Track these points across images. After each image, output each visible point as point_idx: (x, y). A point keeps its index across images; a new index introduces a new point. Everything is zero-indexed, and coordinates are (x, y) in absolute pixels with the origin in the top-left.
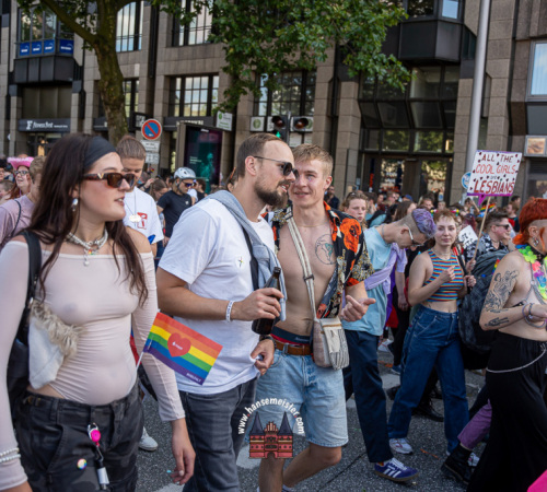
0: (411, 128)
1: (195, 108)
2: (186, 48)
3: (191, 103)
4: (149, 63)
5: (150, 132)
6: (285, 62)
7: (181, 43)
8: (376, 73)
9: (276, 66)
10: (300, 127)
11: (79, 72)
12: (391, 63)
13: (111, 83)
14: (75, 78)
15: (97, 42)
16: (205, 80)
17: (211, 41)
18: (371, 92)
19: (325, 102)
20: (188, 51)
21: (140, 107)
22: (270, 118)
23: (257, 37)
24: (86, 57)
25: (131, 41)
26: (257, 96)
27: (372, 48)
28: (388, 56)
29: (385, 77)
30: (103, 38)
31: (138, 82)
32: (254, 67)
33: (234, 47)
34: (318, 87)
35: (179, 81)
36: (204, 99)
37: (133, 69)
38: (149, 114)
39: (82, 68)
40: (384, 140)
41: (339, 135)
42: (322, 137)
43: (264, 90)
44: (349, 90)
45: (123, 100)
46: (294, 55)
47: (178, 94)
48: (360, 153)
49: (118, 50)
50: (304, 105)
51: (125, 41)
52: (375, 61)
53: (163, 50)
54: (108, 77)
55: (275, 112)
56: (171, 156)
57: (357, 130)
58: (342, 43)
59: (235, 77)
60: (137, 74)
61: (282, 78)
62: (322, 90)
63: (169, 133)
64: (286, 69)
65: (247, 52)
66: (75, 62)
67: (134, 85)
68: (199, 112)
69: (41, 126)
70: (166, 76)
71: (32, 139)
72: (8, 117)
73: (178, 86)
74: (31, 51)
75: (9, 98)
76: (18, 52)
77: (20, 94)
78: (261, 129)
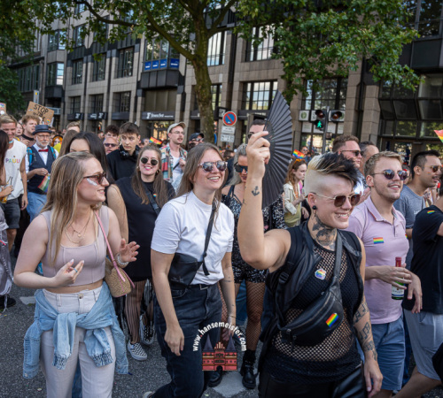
0: (419, 120)
1: (260, 104)
2: (255, 63)
3: (258, 101)
4: (229, 73)
5: (228, 121)
6: (326, 71)
7: (252, 59)
8: (394, 78)
9: (319, 74)
10: (335, 118)
11: (182, 80)
12: (406, 71)
13: (203, 87)
14: (179, 84)
15: (195, 59)
16: (268, 84)
17: (273, 58)
18: (388, 93)
19: (353, 101)
20: (257, 64)
21: (222, 104)
22: (313, 112)
23: (306, 54)
24: (187, 70)
25: (218, 58)
26: (305, 95)
27: (391, 60)
28: (403, 66)
29: (401, 82)
30: (199, 56)
31: (221, 87)
32: (304, 75)
33: (289, 62)
34: (349, 89)
35: (249, 85)
36: (267, 98)
37: (218, 78)
38: (228, 108)
39: (184, 77)
40: (397, 129)
41: (363, 124)
42: (351, 125)
43: (309, 91)
44: (372, 92)
45: (211, 98)
46: (333, 66)
47: (248, 94)
48: (379, 137)
49: (208, 64)
50: (338, 102)
51: (213, 59)
52: (394, 69)
53: (239, 64)
54: (201, 83)
55: (317, 107)
56: (242, 138)
57: (377, 120)
58: (368, 57)
59: (289, 82)
60: (220, 81)
61: (323, 84)
62: (352, 91)
63: (241, 121)
64: (327, 76)
65: (299, 65)
66: (180, 74)
67: (218, 88)
68: (263, 107)
69: (156, 116)
70: (241, 82)
71: (150, 125)
72: (135, 111)
73: (249, 89)
74: (152, 67)
75: (136, 98)
76: (144, 68)
77: (144, 95)
78: (307, 119)
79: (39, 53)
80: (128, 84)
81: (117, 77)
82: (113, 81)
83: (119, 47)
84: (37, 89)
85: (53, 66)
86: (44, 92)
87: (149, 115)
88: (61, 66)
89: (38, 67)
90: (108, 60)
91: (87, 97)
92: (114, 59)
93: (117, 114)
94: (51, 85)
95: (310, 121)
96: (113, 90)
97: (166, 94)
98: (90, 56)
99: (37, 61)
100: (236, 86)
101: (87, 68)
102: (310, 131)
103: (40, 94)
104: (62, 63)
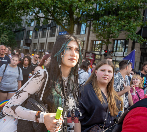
3: (97, 48)
4: (88, 37)
21: (85, 48)
25: (84, 32)
31: (85, 42)
34: (129, 44)
35: (95, 42)
37: (84, 39)
49: (81, 34)
50: (125, 49)
53: (91, 34)
73: (94, 43)
74: (61, 34)
76: (59, 34)
78: (114, 55)
79: (25, 27)
80: (53, 40)
81: (50, 37)
82: (48, 38)
83: (51, 26)
84: (23, 39)
85: (29, 32)
86: (25, 41)
88: (31, 32)
89: (24, 32)
90: (47, 31)
91: (39, 44)
92: (49, 30)
94: (27, 39)
95: (115, 56)
96: (48, 41)
98: (41, 29)
99: (23, 30)
100: (90, 42)
101: (40, 33)
102: (115, 60)
103: (23, 42)
104: (32, 31)
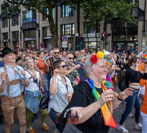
0: (125, 35)
2: (65, 18)
3: (67, 31)
7: (64, 16)
11: (38, 25)
14: (37, 27)
16: (70, 26)
22: (88, 34)
24: (40, 22)
30: (50, 16)
35: (63, 26)
36: (71, 30)
39: (39, 25)
47: (64, 29)
48: (112, 41)
53: (59, 19)
66: (37, 23)
68: (69, 33)
69: (29, 39)
70: (60, 25)
71: (27, 43)
72: (21, 38)
74: (26, 22)
75: (21, 33)
76: (23, 22)
77: (24, 32)
78: (86, 37)
80: (17, 28)
81: (13, 26)
82: (11, 27)
83: (12, 15)
87: (26, 39)
91: (1, 34)
93: (14, 39)
96: (12, 30)
97: (32, 31)
98: (1, 19)
102: (87, 41)
